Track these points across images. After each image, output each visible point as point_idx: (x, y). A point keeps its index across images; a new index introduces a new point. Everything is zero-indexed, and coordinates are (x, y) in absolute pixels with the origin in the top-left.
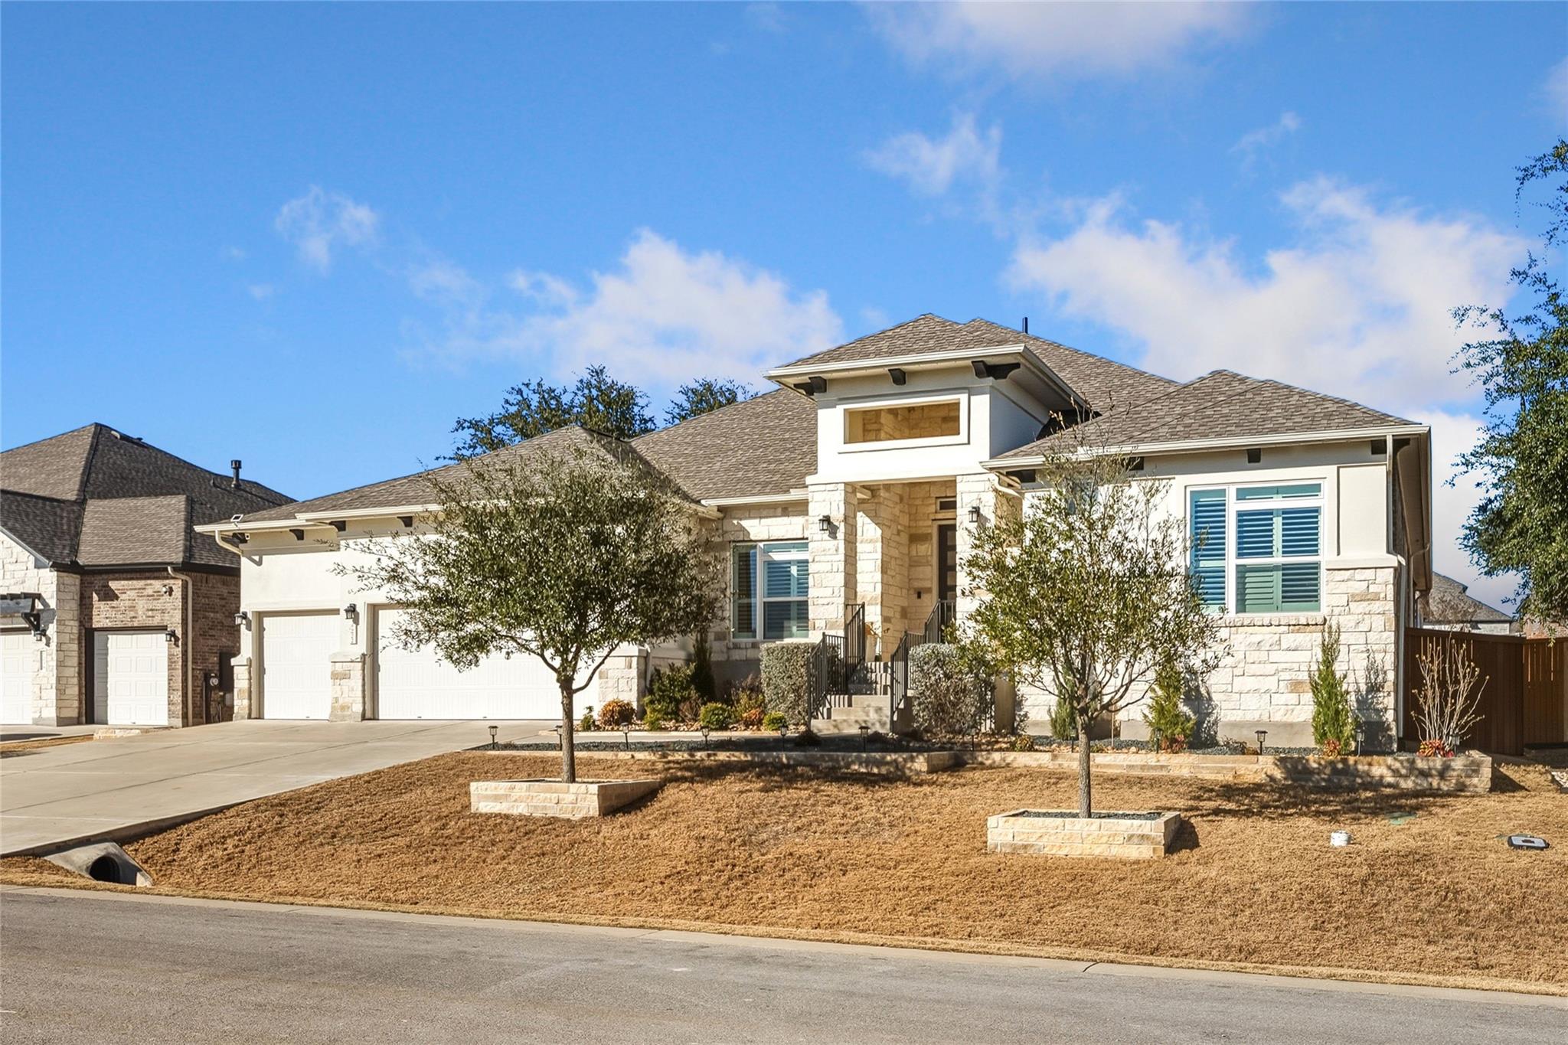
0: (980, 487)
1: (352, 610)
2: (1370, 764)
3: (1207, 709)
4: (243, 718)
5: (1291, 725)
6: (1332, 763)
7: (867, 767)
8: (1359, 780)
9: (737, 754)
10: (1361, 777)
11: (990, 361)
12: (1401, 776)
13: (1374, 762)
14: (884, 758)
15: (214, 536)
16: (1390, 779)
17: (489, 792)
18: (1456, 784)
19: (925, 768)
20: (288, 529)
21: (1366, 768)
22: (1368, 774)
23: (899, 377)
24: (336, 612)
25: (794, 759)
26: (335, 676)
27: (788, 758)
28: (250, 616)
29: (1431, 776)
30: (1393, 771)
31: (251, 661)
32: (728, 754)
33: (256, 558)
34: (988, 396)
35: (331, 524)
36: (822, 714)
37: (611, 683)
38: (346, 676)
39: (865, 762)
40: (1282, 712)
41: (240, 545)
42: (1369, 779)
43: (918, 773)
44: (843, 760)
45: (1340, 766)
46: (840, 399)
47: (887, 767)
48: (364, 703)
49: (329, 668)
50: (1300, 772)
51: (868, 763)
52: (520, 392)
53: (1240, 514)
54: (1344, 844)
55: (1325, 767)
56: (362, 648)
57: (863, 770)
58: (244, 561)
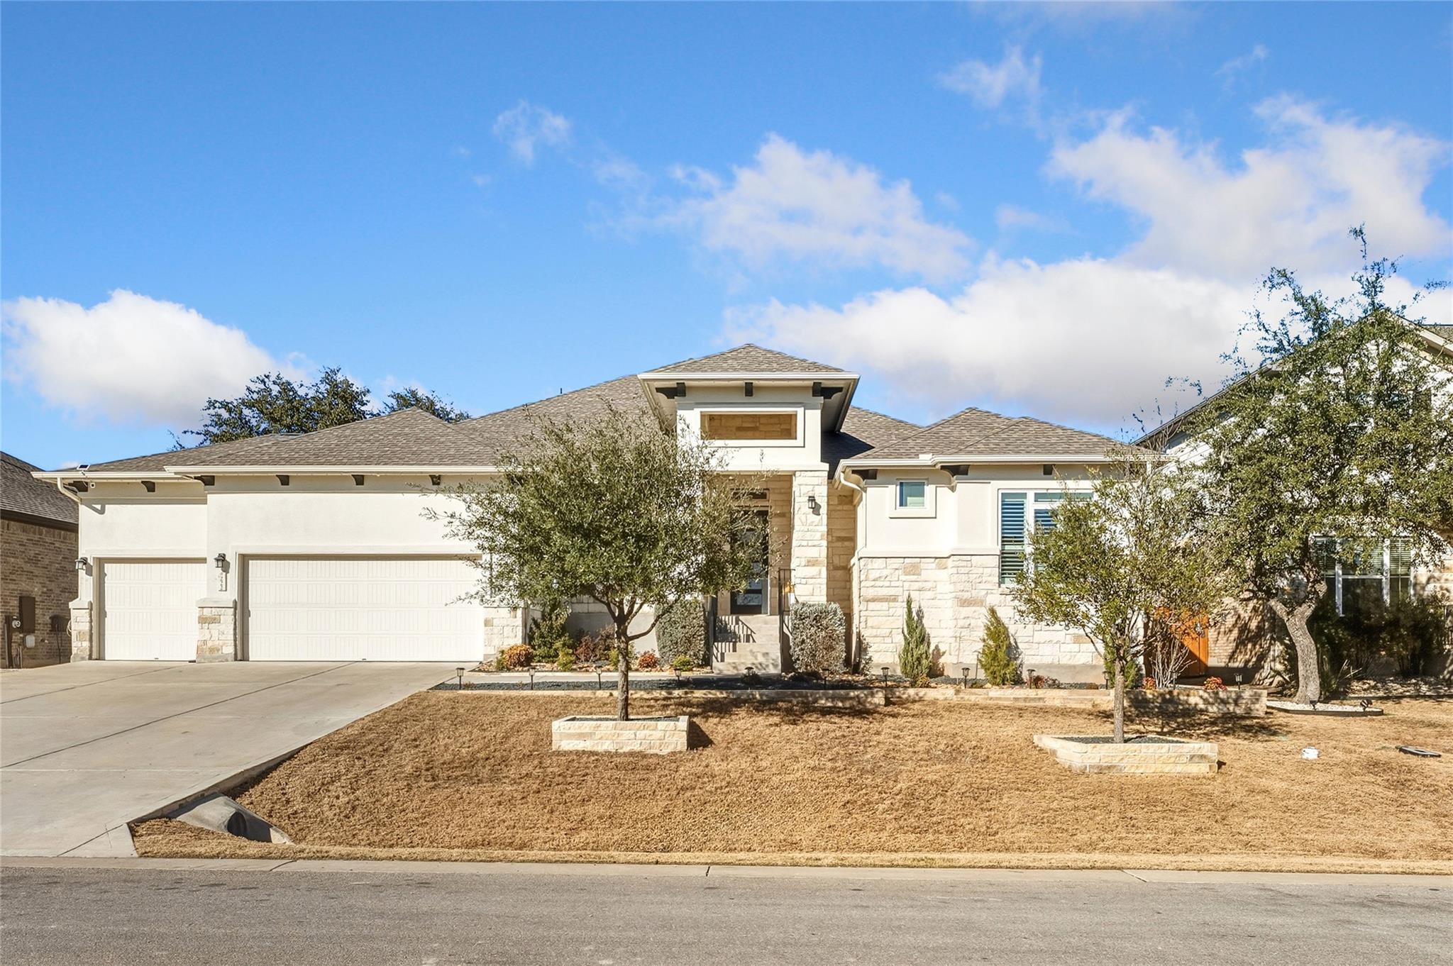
0: (816, 481)
1: (222, 560)
2: (1188, 695)
3: (1015, 654)
4: (83, 659)
5: (1074, 667)
6: (1162, 695)
7: (832, 701)
8: (1181, 707)
9: (713, 691)
10: (1182, 705)
11: (826, 384)
12: (1209, 703)
13: (1191, 694)
14: (848, 694)
15: (56, 485)
16: (1201, 706)
17: (572, 731)
18: (1245, 709)
19: (883, 702)
20: (140, 481)
21: (1186, 698)
22: (1187, 702)
23: (749, 389)
24: (203, 560)
25: (767, 696)
26: (203, 620)
27: (761, 695)
28: (90, 561)
29: (1229, 703)
30: (1204, 700)
31: (91, 604)
32: (704, 691)
33: (99, 507)
34: (819, 412)
35: (196, 478)
36: (716, 658)
37: (496, 631)
38: (214, 620)
39: (831, 698)
40: (1068, 657)
41: (79, 493)
42: (1187, 706)
43: (878, 706)
44: (811, 696)
45: (1168, 696)
46: (697, 404)
47: (851, 701)
48: (235, 646)
49: (196, 613)
50: (1140, 702)
51: (833, 698)
52: (263, 381)
53: (1037, 512)
54: (1316, 757)
55: (1158, 698)
56: (233, 594)
57: (829, 704)
58: (83, 509)
